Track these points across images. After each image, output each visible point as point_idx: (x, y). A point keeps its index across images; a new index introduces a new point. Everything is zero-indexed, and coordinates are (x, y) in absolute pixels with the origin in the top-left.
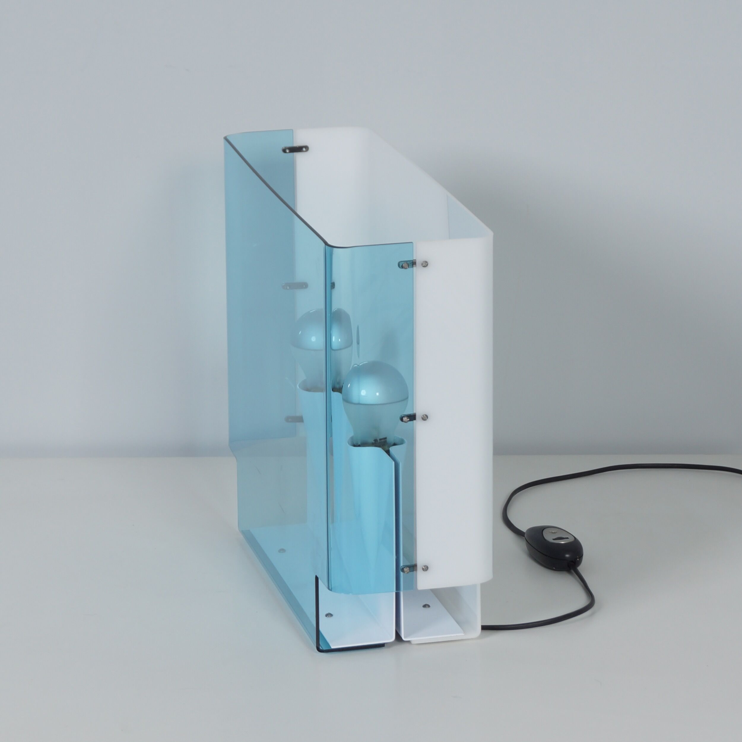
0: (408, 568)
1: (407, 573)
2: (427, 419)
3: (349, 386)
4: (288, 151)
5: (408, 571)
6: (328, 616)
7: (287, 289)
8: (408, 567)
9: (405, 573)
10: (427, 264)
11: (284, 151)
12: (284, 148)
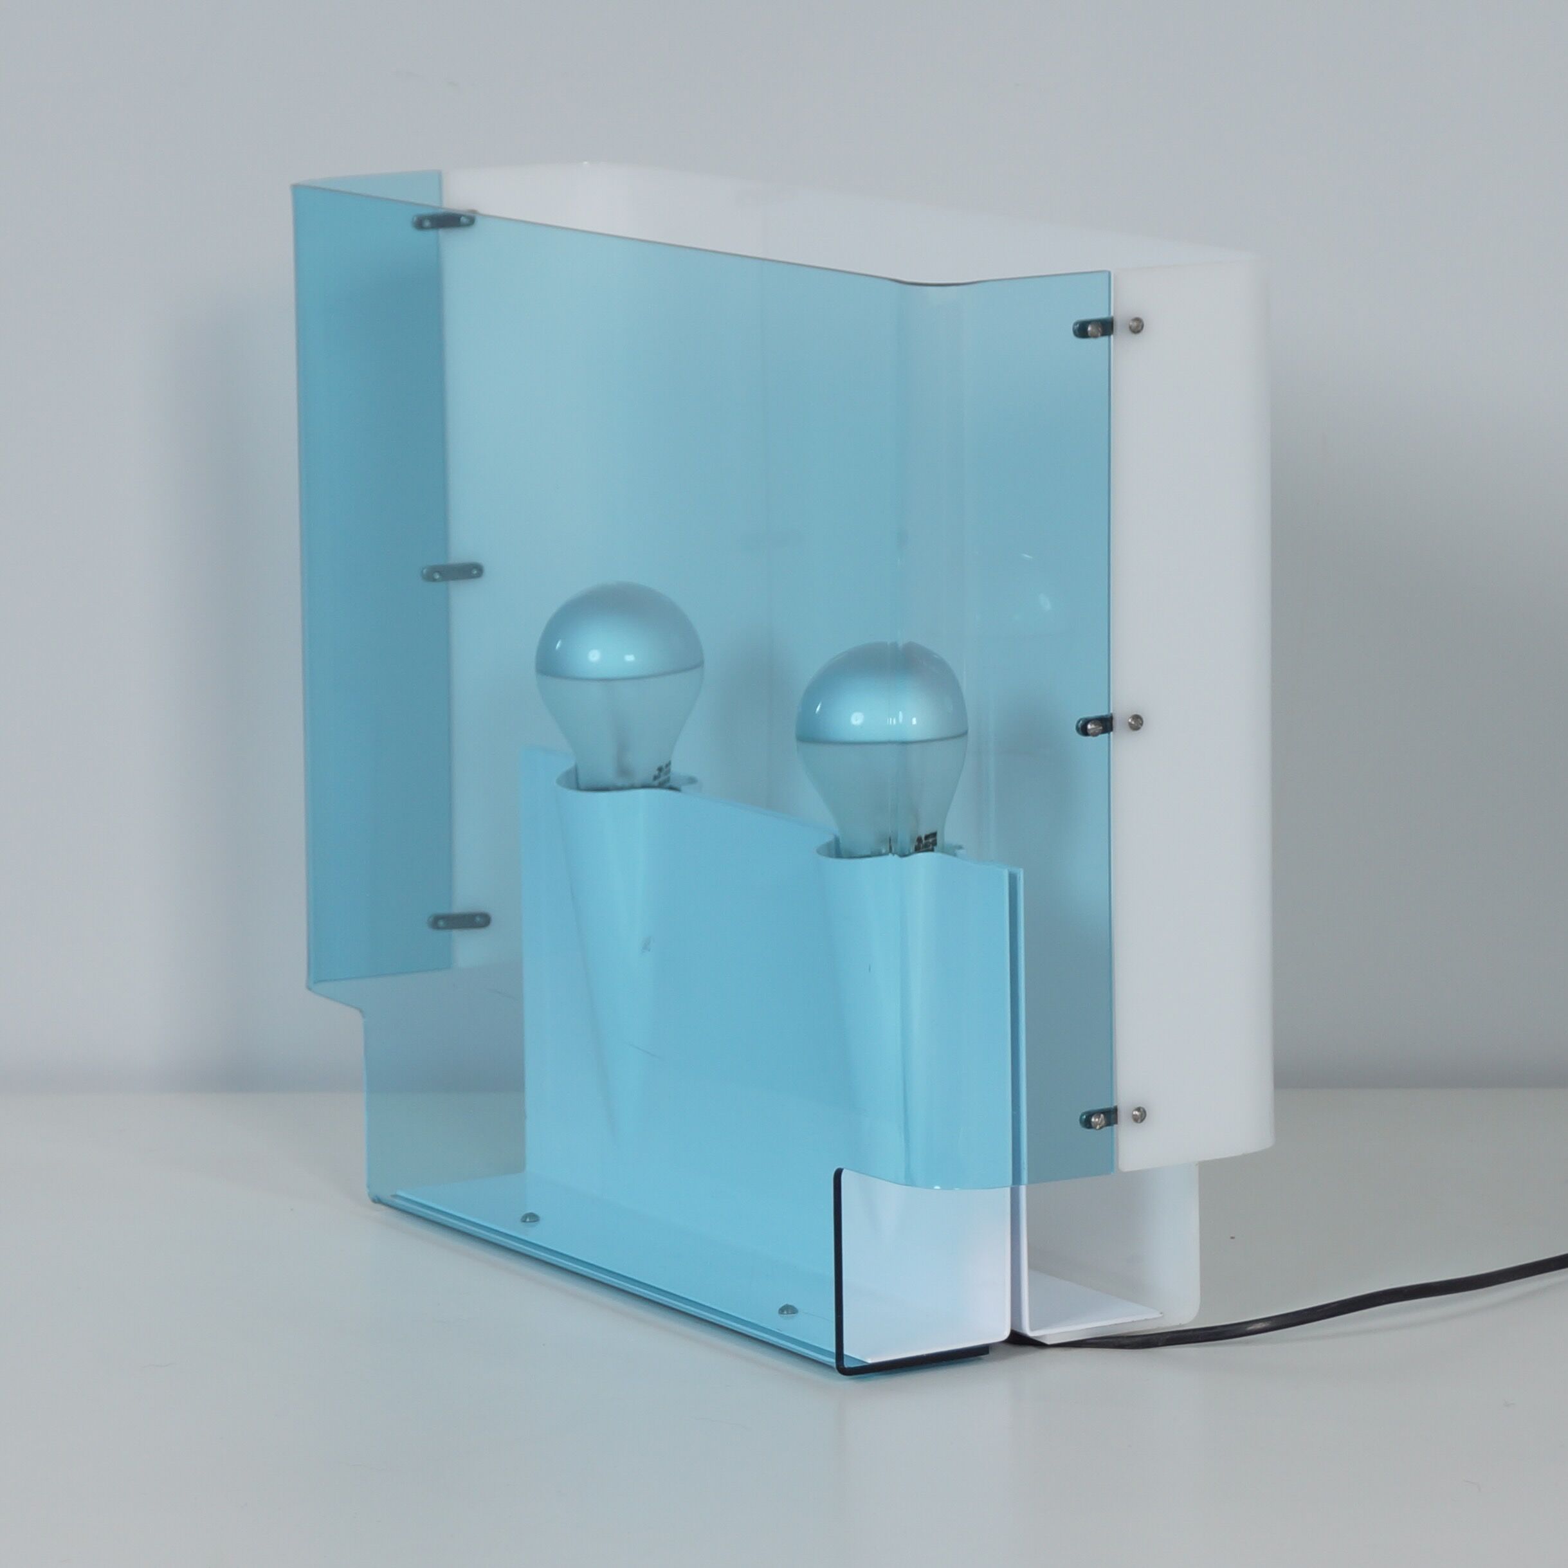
0: (1102, 1116)
1: (1101, 1128)
2: (1140, 726)
3: (818, 709)
4: (427, 223)
5: (1104, 1122)
6: (785, 1312)
7: (434, 580)
8: (1102, 1113)
9: (1095, 1128)
10: (1141, 324)
11: (419, 224)
12: (415, 219)
